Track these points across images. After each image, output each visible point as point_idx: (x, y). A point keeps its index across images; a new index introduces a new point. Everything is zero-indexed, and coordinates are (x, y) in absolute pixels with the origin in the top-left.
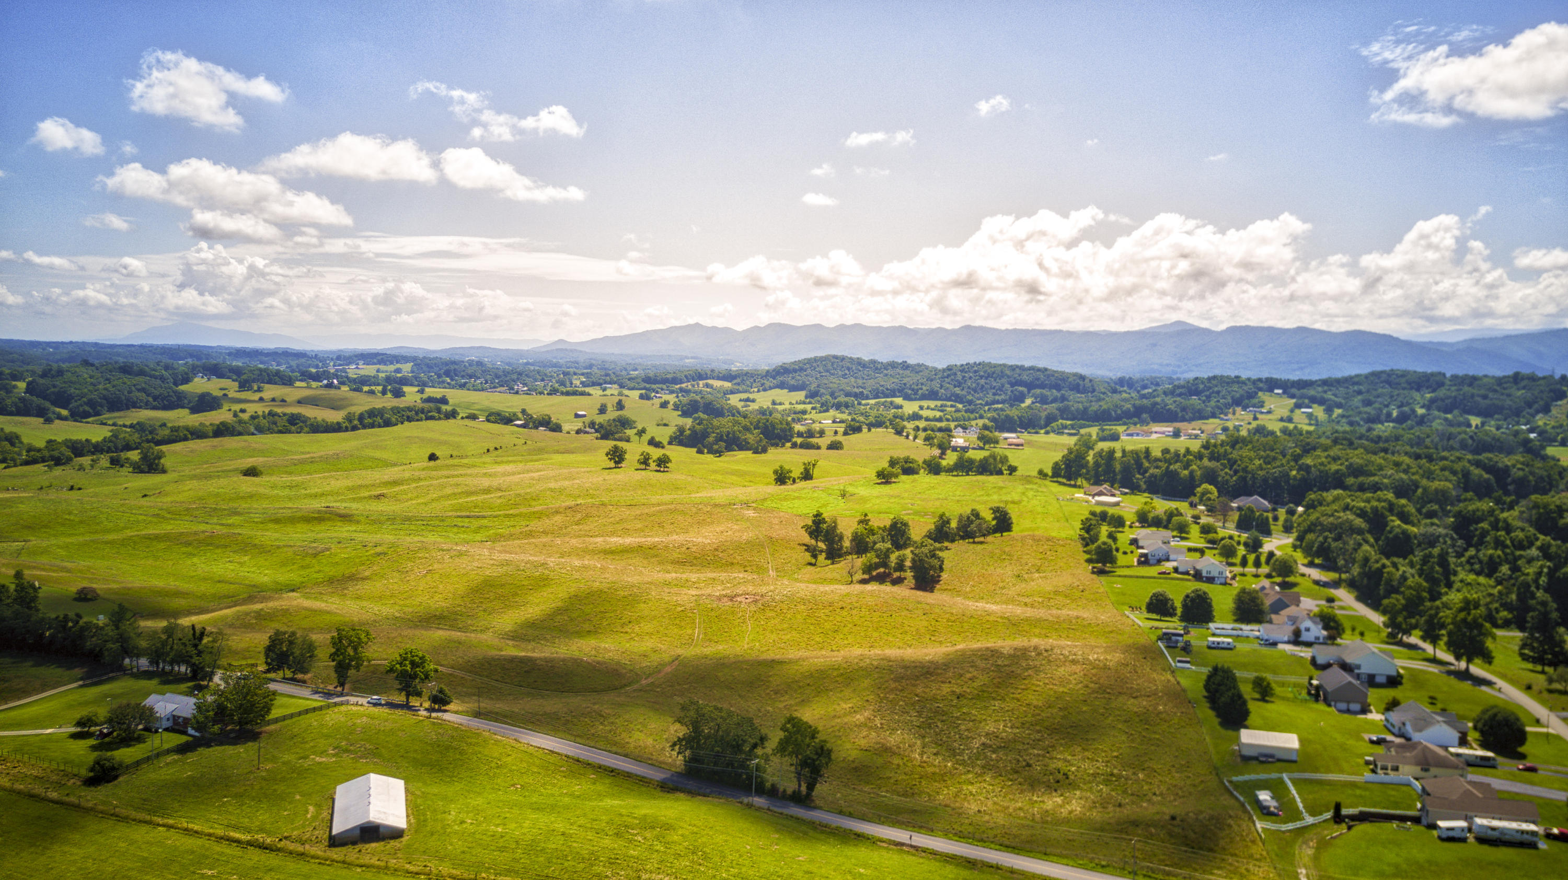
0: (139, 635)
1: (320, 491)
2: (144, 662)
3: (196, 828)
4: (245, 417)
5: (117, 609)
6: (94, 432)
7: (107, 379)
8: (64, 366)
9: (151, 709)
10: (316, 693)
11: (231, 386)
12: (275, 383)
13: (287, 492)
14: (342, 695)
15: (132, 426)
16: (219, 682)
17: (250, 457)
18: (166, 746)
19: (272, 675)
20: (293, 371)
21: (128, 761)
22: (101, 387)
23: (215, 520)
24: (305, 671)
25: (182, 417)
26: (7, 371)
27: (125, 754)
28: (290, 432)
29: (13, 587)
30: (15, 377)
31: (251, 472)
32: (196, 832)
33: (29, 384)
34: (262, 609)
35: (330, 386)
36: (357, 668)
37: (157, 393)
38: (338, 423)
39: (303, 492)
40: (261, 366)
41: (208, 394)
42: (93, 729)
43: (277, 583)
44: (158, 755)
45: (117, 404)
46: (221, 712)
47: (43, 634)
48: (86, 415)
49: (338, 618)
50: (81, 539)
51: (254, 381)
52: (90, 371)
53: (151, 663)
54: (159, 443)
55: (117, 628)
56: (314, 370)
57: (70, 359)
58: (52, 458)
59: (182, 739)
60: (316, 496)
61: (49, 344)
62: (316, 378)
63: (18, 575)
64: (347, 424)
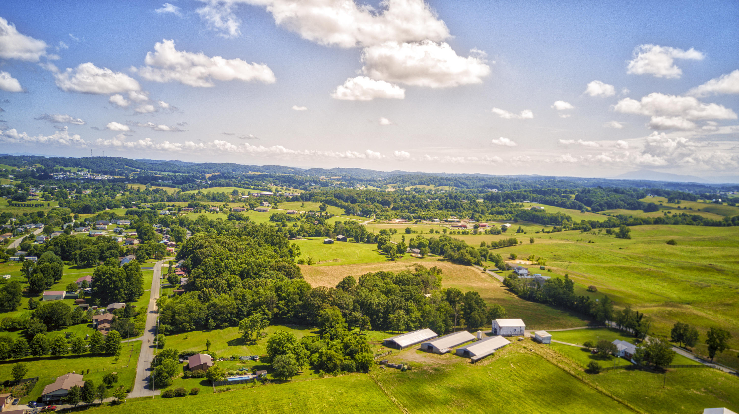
0: (613, 311)
1: (706, 255)
2: (614, 324)
3: (632, 406)
4: (670, 215)
5: (604, 297)
6: (600, 218)
7: (608, 195)
8: (591, 188)
9: (616, 346)
10: (697, 358)
11: (664, 201)
12: (687, 200)
13: (688, 254)
14: (711, 362)
15: (617, 216)
16: (648, 341)
17: (671, 235)
18: (621, 365)
19: (674, 344)
20: (697, 194)
21: (604, 367)
22: (605, 198)
23: (651, 263)
24: (692, 346)
25: (639, 214)
26: (568, 190)
27: (603, 364)
28: (693, 224)
29: (564, 281)
30: (571, 193)
31: (671, 243)
32: (632, 409)
33: (576, 196)
34: (671, 310)
35: (717, 202)
36: (721, 350)
37: (629, 202)
38: (720, 222)
39: (698, 255)
40: (680, 191)
41: (653, 204)
42: (590, 348)
43: (680, 298)
44: (617, 368)
45: (610, 206)
46: (647, 356)
47: (574, 303)
48: (598, 210)
49: (712, 323)
50: (592, 264)
51: (676, 198)
52: (601, 190)
53: (617, 325)
54: (628, 225)
55: (604, 306)
56: (708, 194)
57: (593, 186)
58: (583, 228)
59: (628, 363)
60: (704, 258)
61: (585, 179)
62: (709, 198)
63: (566, 276)
64: (725, 223)
